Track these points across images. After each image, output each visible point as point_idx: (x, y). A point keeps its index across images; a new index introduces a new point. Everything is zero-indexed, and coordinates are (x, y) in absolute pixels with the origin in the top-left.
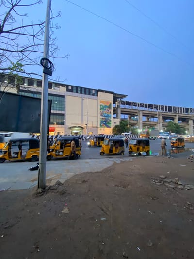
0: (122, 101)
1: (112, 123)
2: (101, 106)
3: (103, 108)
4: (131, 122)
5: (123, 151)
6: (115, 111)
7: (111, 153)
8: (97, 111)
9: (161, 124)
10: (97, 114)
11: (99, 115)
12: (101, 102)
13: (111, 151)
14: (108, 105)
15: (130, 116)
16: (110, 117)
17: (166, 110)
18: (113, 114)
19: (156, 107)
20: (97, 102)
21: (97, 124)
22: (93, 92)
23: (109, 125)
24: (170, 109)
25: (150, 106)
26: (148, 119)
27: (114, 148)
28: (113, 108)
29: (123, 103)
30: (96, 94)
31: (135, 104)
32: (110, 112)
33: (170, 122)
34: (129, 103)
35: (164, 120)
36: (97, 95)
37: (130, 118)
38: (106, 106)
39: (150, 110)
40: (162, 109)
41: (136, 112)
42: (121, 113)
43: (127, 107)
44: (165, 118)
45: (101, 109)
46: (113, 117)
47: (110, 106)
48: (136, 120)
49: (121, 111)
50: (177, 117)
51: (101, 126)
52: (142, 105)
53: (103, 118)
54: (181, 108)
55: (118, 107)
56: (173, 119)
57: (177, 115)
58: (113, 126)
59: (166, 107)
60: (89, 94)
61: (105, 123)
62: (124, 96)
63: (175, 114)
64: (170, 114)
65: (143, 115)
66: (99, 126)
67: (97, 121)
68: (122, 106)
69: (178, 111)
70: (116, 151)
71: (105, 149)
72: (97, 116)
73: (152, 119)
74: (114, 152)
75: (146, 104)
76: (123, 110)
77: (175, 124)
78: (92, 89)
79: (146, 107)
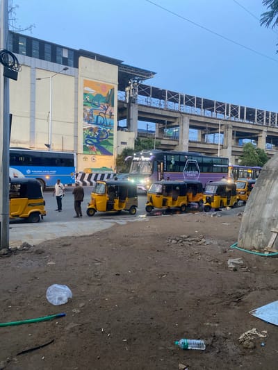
0: (142, 87)
1: (115, 142)
2: (85, 94)
3: (91, 101)
4: (163, 142)
5: (134, 207)
6: (123, 112)
7: (110, 211)
8: (76, 108)
9: (230, 149)
10: (76, 116)
11: (81, 119)
12: (87, 83)
13: (110, 206)
14: (105, 95)
15: (161, 125)
16: (110, 126)
17: (242, 117)
18: (120, 118)
19: (221, 108)
20: (77, 84)
21: (76, 144)
22: (65, 54)
23: (109, 149)
24: (250, 114)
25: (208, 105)
26: (203, 136)
27: (117, 201)
28: (119, 101)
29: (144, 91)
30: (71, 62)
31: (173, 97)
32: (111, 115)
33: (248, 146)
34: (158, 94)
35: (237, 140)
36: (76, 66)
37: (161, 130)
38: (98, 97)
39: (208, 113)
40: (234, 113)
41: (175, 118)
42: (140, 118)
43: (155, 102)
44: (239, 135)
45: (86, 103)
46: (119, 128)
47: (111, 96)
48: (176, 138)
49: (139, 112)
50: (264, 135)
51: (85, 148)
52: (190, 101)
53: (91, 130)
54: (273, 114)
55: (132, 100)
56: (256, 139)
57: (265, 129)
58: (117, 150)
59: (242, 109)
60: (54, 60)
61: (98, 142)
62: (148, 74)
63: (260, 128)
64: (251, 127)
65: (191, 127)
66: (81, 150)
67: (76, 137)
68: (141, 99)
69: (267, 121)
70: (120, 206)
71: (97, 203)
72: (76, 123)
73: (210, 137)
74: (116, 208)
75: (199, 99)
76: (144, 110)
77: (259, 151)
78: (62, 47)
79: (199, 106)
